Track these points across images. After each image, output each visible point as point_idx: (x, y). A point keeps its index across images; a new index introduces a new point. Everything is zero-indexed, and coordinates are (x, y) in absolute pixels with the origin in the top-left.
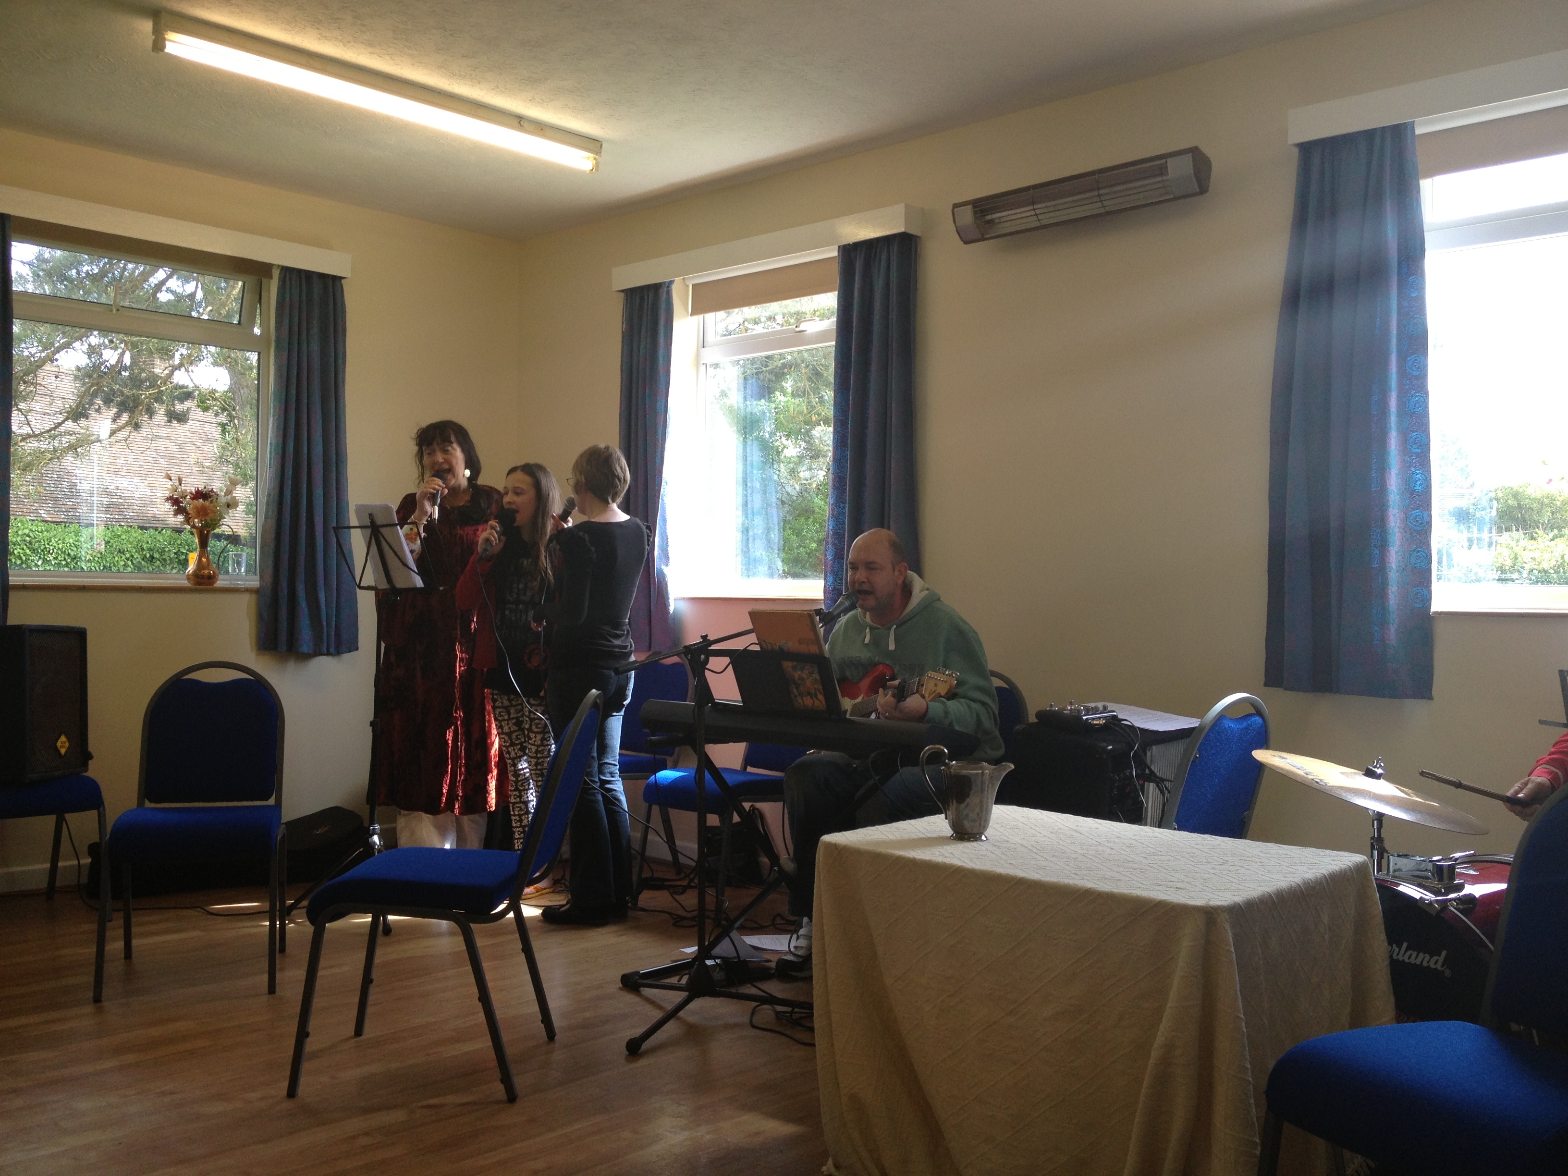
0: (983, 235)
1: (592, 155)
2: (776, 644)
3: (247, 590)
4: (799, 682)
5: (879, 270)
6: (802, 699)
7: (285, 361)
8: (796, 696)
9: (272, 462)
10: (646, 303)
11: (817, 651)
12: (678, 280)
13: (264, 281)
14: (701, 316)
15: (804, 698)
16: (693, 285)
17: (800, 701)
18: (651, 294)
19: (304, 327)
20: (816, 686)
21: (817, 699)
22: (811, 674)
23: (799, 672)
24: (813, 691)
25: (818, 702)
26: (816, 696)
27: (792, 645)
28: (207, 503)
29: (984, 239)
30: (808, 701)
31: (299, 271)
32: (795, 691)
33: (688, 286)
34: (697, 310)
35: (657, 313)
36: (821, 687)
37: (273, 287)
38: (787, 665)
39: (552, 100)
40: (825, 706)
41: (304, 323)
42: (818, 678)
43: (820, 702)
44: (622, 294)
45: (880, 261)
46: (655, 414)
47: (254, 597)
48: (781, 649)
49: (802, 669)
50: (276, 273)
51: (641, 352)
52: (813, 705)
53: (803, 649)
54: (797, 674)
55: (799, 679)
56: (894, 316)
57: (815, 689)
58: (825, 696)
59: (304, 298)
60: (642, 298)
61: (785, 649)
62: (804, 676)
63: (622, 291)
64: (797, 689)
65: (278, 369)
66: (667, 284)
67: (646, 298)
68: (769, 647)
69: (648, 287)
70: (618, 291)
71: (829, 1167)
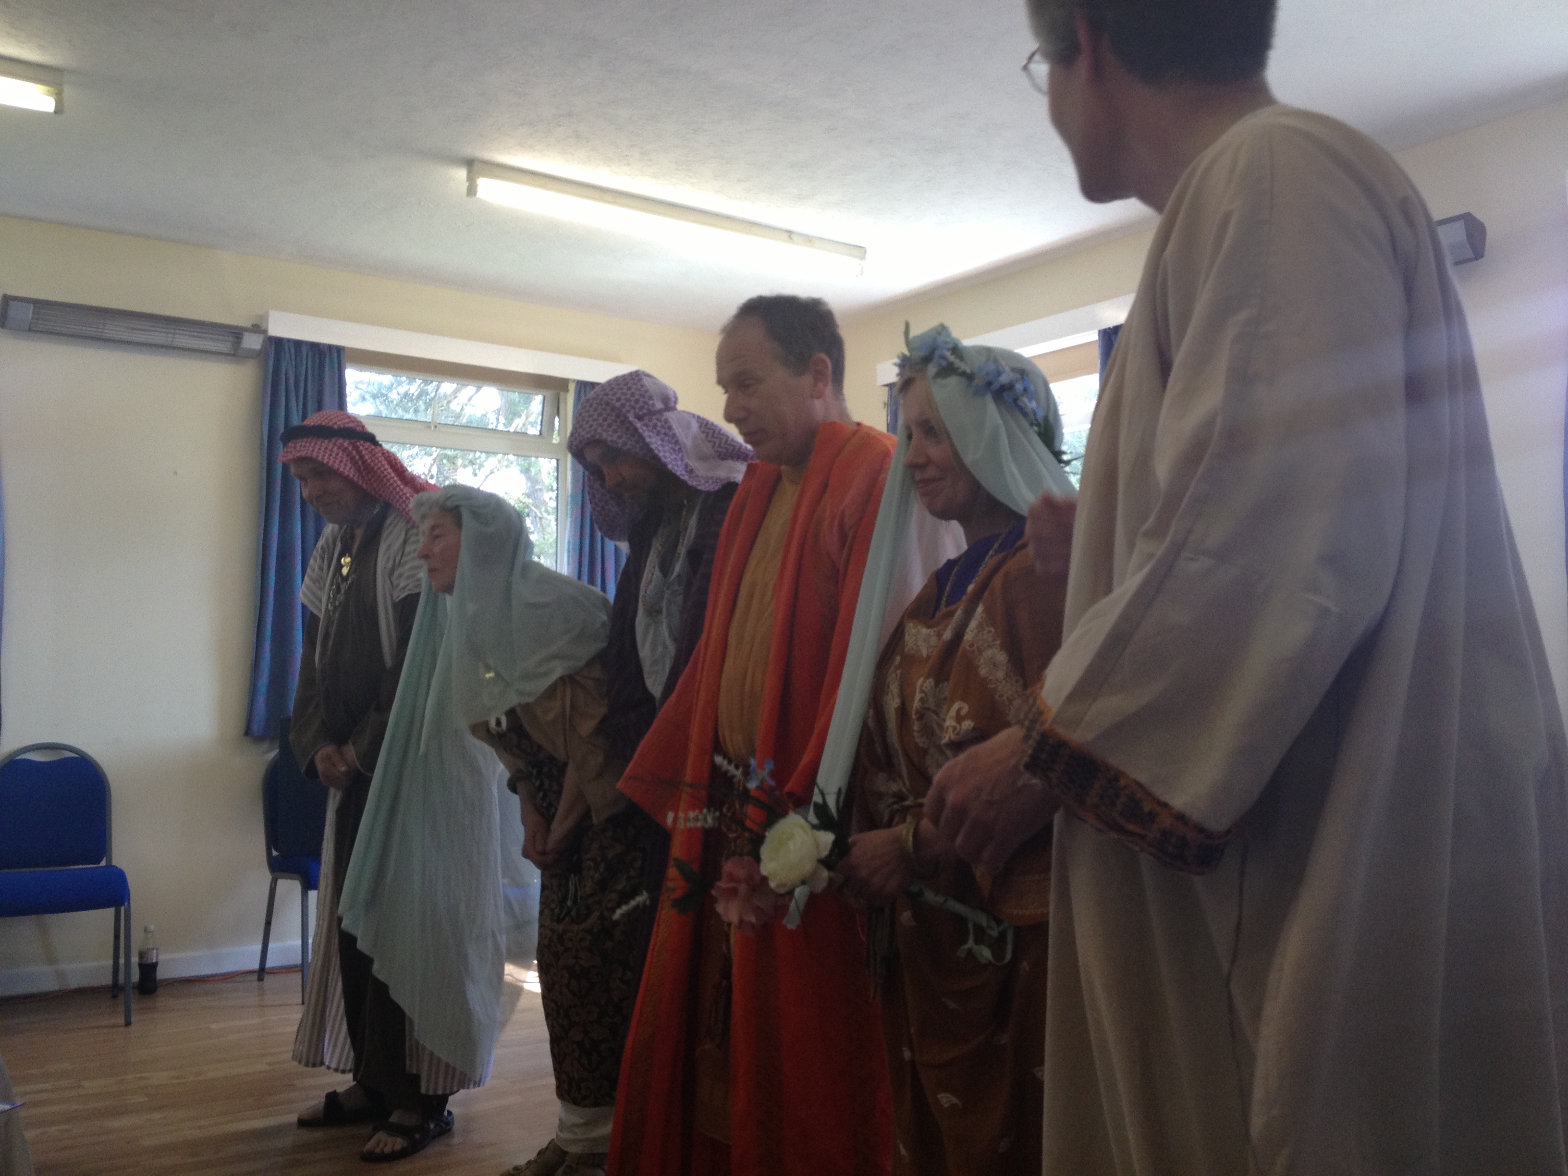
1: (857, 260)
13: (562, 394)
37: (570, 399)
50: (572, 387)
70: (880, 386)
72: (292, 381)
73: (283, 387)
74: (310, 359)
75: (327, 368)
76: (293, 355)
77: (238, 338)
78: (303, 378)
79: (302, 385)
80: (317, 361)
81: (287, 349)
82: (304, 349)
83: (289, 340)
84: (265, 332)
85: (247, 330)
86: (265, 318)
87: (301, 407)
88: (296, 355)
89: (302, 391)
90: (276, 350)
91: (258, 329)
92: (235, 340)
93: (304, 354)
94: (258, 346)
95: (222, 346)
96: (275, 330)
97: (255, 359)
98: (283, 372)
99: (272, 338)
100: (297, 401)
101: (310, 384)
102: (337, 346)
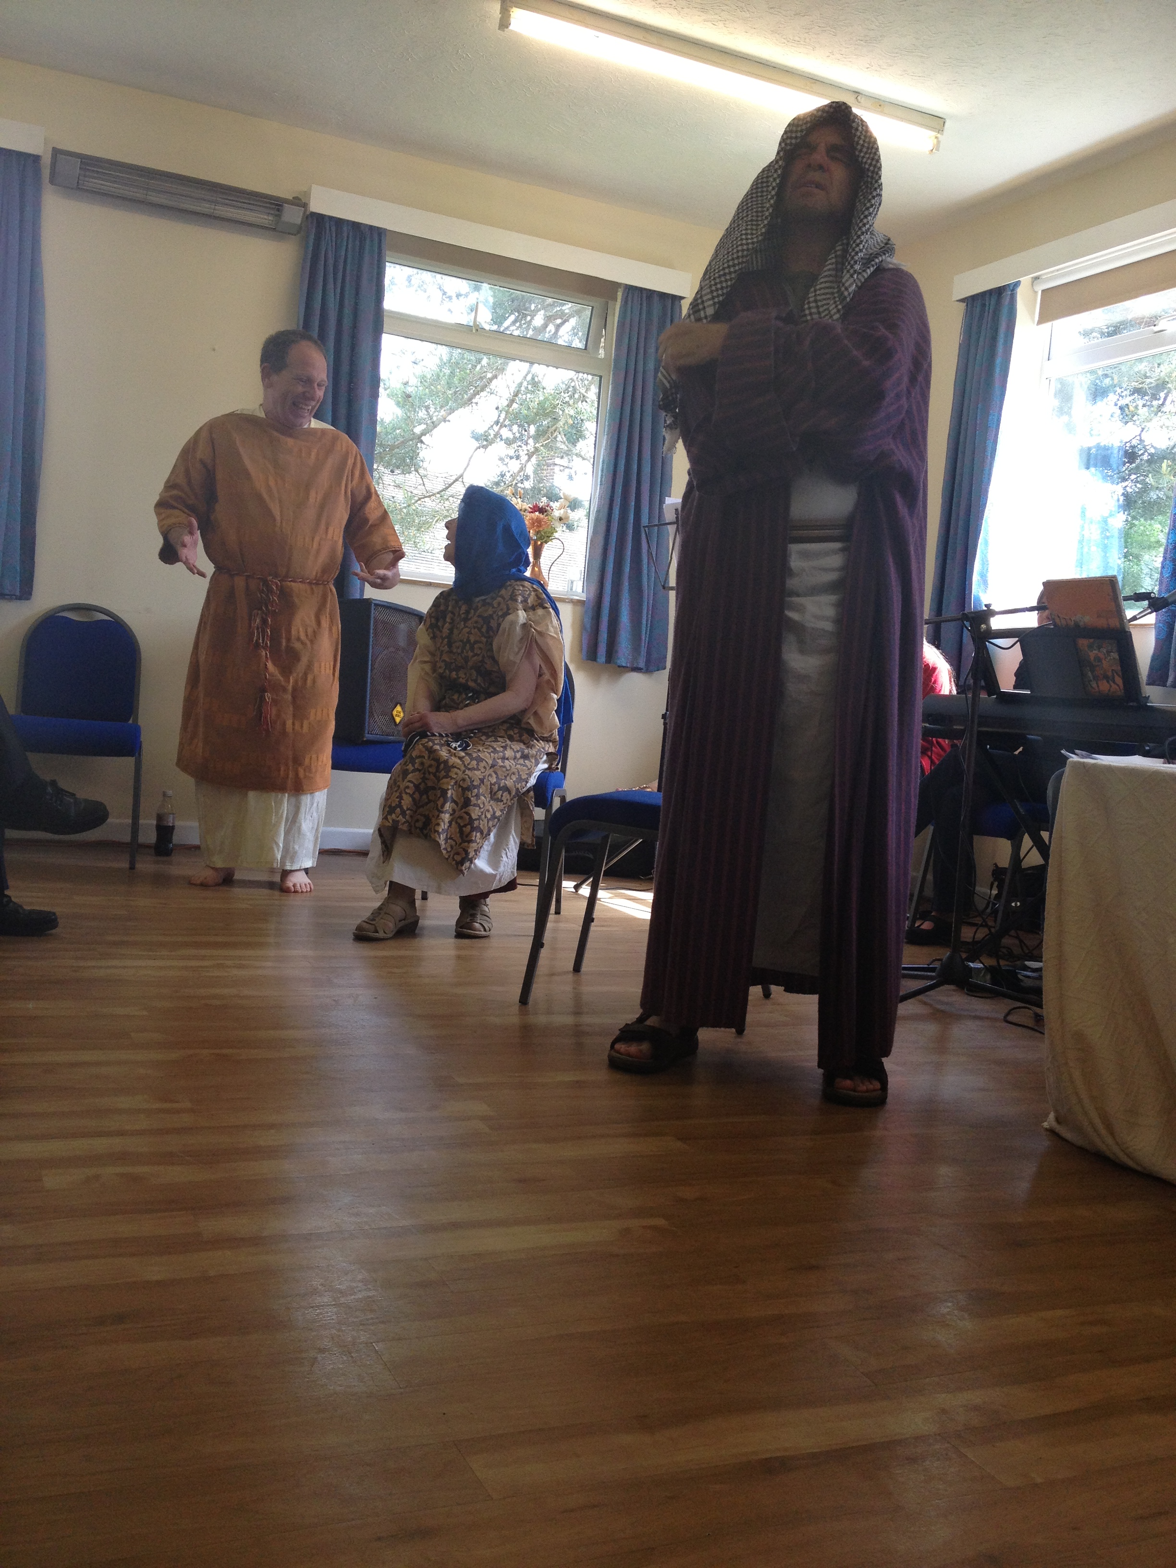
1: (934, 134)
2: (1071, 620)
3: (572, 601)
4: (1095, 663)
6: (1097, 684)
7: (622, 380)
8: (1091, 681)
9: (603, 479)
10: (987, 310)
11: (1118, 624)
12: (1025, 280)
13: (610, 303)
14: (1051, 323)
15: (1100, 683)
16: (1043, 291)
17: (1094, 685)
18: (993, 302)
19: (642, 344)
20: (1115, 669)
21: (1114, 682)
22: (1109, 652)
23: (1096, 652)
24: (1110, 674)
25: (1116, 686)
26: (1113, 680)
27: (1088, 619)
28: (541, 516)
30: (1104, 687)
31: (641, 290)
32: (1090, 674)
33: (1036, 292)
34: (1045, 317)
35: (998, 320)
36: (1119, 668)
37: (617, 308)
38: (1083, 643)
39: (890, 66)
40: (1123, 691)
41: (642, 340)
42: (1117, 657)
43: (1117, 687)
44: (963, 305)
46: (986, 428)
47: (579, 608)
48: (1077, 625)
49: (1099, 648)
50: (620, 294)
51: (977, 365)
52: (1109, 690)
53: (1102, 623)
54: (1093, 654)
55: (1095, 658)
57: (1113, 670)
58: (1124, 682)
59: (644, 316)
60: (984, 305)
61: (1081, 624)
62: (1101, 655)
63: (962, 300)
64: (1092, 671)
65: (615, 389)
66: (1011, 288)
67: (987, 304)
68: (1064, 622)
69: (990, 292)
70: (957, 301)
71: (1050, 1121)
72: (331, 262)
73: (322, 268)
74: (350, 240)
75: (367, 251)
76: (334, 235)
77: (278, 210)
78: (342, 259)
79: (341, 267)
80: (358, 243)
81: (328, 228)
82: (345, 229)
83: (331, 218)
84: (305, 205)
85: (286, 201)
86: (307, 194)
87: (338, 291)
88: (336, 236)
89: (340, 275)
90: (317, 225)
91: (300, 202)
92: (277, 213)
93: (345, 235)
94: (298, 221)
95: (264, 218)
96: (317, 206)
97: (295, 235)
98: (323, 253)
99: (313, 214)
100: (335, 283)
101: (348, 268)
102: (378, 228)
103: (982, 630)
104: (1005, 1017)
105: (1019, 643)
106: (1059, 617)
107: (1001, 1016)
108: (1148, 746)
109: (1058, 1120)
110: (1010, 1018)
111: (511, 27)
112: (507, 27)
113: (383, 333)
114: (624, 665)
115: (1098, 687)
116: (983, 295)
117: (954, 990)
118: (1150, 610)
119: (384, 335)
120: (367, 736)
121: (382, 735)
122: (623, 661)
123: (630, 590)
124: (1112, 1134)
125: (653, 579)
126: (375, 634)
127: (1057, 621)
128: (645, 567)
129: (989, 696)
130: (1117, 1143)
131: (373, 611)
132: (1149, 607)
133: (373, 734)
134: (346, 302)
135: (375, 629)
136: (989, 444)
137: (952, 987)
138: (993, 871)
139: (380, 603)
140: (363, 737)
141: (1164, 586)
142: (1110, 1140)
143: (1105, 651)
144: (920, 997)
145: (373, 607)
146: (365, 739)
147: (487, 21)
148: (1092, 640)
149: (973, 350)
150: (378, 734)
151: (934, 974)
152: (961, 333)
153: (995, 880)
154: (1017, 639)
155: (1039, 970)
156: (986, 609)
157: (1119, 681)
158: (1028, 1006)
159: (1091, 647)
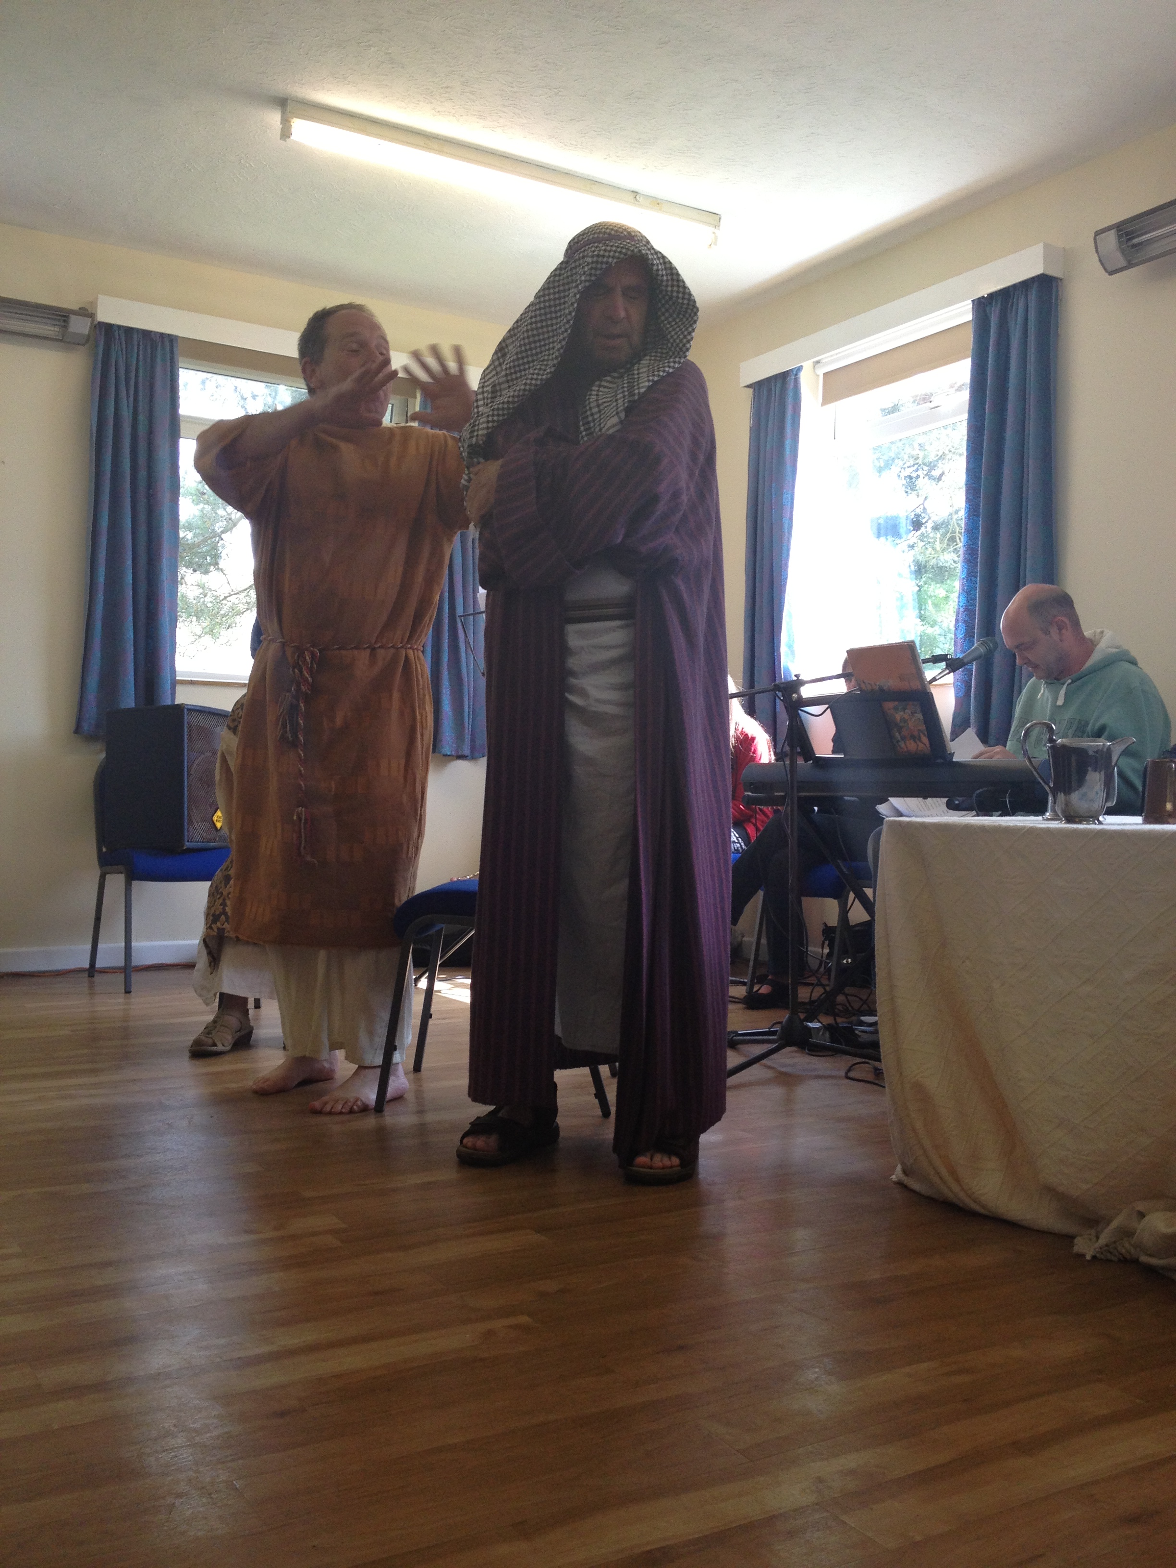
0: (1129, 261)
1: (711, 229)
2: (876, 685)
4: (902, 724)
5: (1016, 320)
6: (905, 743)
8: (898, 741)
10: (773, 395)
11: (920, 687)
12: (807, 365)
14: (834, 403)
15: (907, 743)
16: (824, 374)
17: (902, 744)
18: (779, 385)
20: (920, 728)
21: (921, 742)
22: (913, 713)
23: (902, 713)
24: (916, 733)
25: (922, 745)
26: (920, 739)
27: (891, 683)
29: (1130, 265)
30: (911, 746)
32: (897, 735)
33: (818, 375)
34: (828, 398)
35: (784, 404)
36: (924, 727)
38: (889, 706)
40: (929, 748)
42: (922, 718)
43: (923, 745)
44: (751, 391)
45: (1017, 312)
46: (781, 507)
48: (882, 690)
49: (904, 709)
51: (768, 448)
52: (917, 749)
53: (904, 685)
54: (898, 716)
55: (901, 719)
56: (1031, 368)
57: (919, 730)
58: (929, 740)
60: (770, 390)
61: (886, 688)
62: (906, 716)
63: (749, 386)
64: (900, 733)
66: (795, 373)
67: (773, 389)
68: (869, 688)
69: (776, 377)
70: (745, 387)
71: (897, 1174)
72: (122, 369)
73: (113, 375)
74: (141, 348)
75: (160, 357)
76: (124, 343)
77: (64, 321)
78: (133, 368)
79: (133, 374)
80: (149, 351)
81: (117, 337)
82: (135, 336)
83: (119, 327)
84: (92, 316)
85: (72, 312)
86: (94, 304)
87: (131, 398)
88: (126, 344)
89: (132, 383)
90: (106, 335)
91: (86, 313)
92: (63, 324)
93: (135, 343)
94: (86, 331)
95: (49, 330)
96: (105, 315)
97: (83, 345)
98: (114, 361)
99: (101, 324)
100: (127, 390)
101: (141, 374)
102: (169, 335)
103: (794, 700)
104: (847, 1073)
105: (829, 709)
106: (864, 682)
107: (843, 1073)
108: (958, 800)
109: (905, 1172)
110: (851, 1074)
111: (292, 137)
112: (289, 137)
113: (180, 438)
114: (449, 754)
115: (907, 747)
116: (769, 380)
117: (796, 1052)
118: (948, 671)
119: (181, 440)
120: (187, 845)
121: (203, 842)
122: (447, 750)
123: (450, 679)
124: (958, 1180)
125: (472, 667)
126: (190, 739)
127: (864, 687)
128: (463, 655)
129: (806, 761)
130: (963, 1189)
131: (186, 718)
132: (946, 668)
133: (193, 842)
134: (140, 409)
135: (190, 735)
136: (786, 521)
137: (793, 1048)
138: (823, 930)
139: (193, 707)
140: (183, 846)
141: (959, 647)
142: (956, 1188)
143: (910, 712)
144: (764, 1061)
145: (186, 710)
146: (185, 848)
147: (268, 132)
148: (897, 703)
149: (762, 435)
150: (198, 842)
151: (775, 1037)
152: (751, 418)
153: (825, 939)
154: (827, 706)
155: (875, 1024)
156: (796, 678)
157: (925, 740)
158: (867, 1060)
159: (896, 709)
